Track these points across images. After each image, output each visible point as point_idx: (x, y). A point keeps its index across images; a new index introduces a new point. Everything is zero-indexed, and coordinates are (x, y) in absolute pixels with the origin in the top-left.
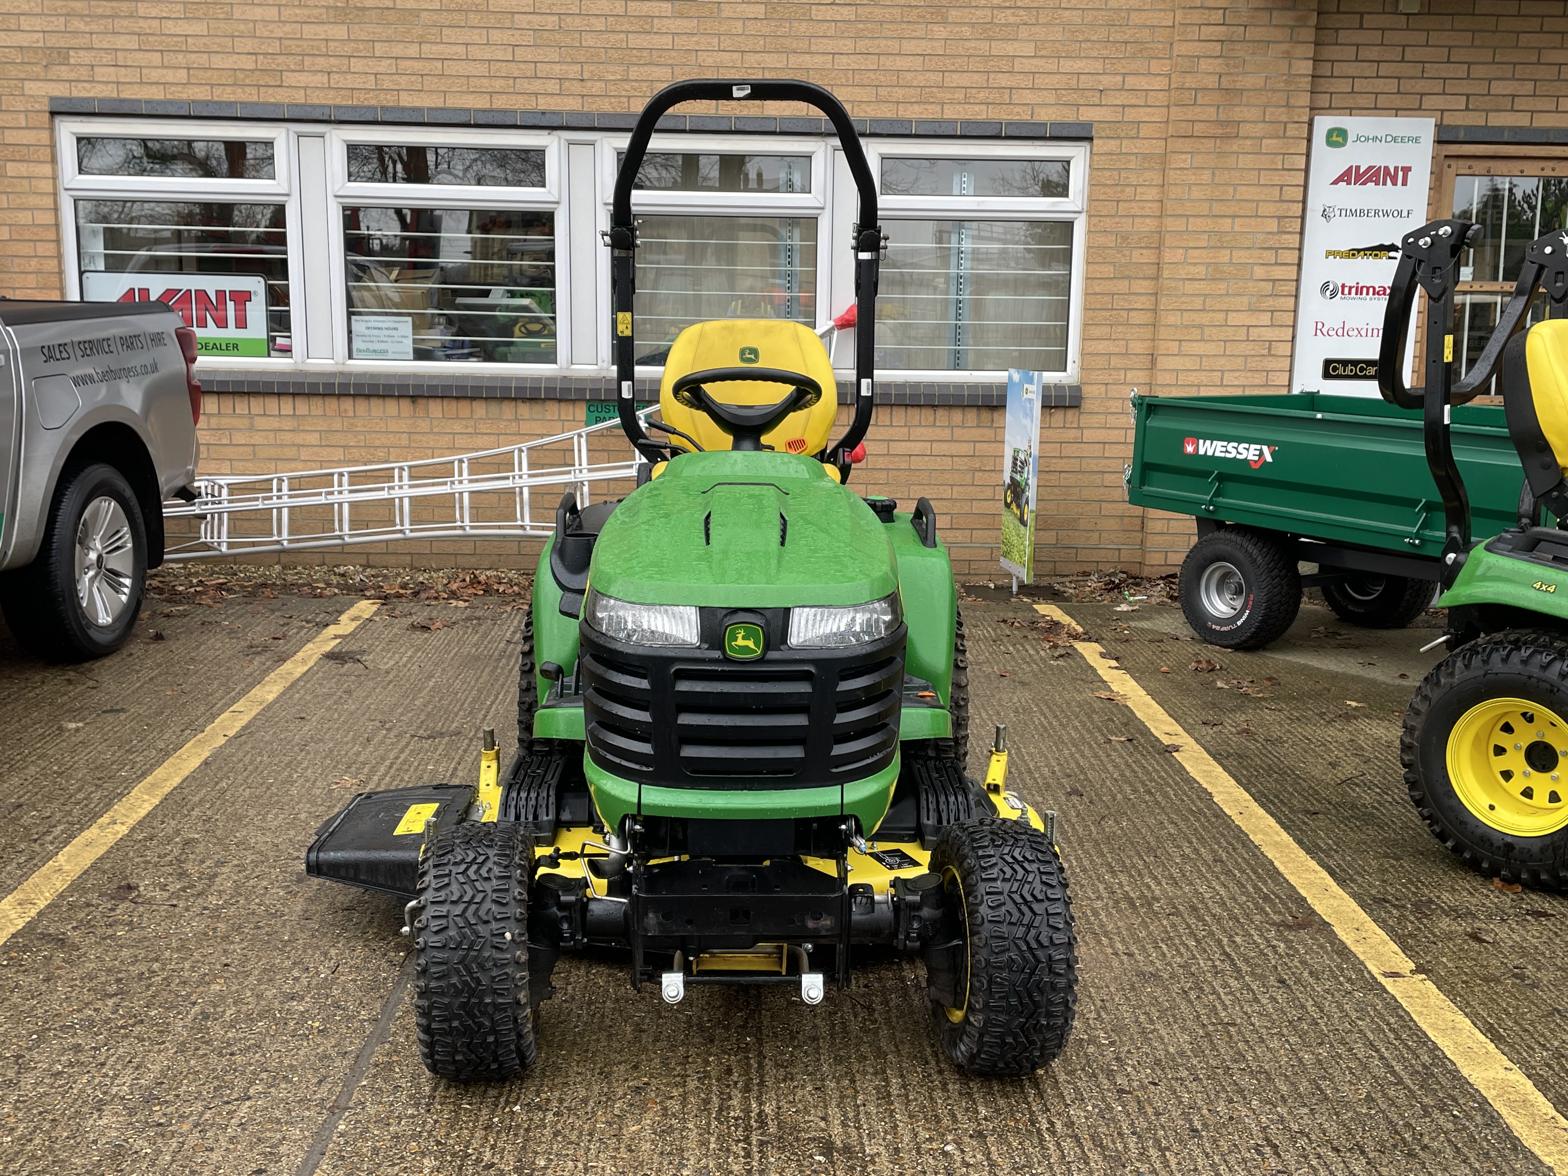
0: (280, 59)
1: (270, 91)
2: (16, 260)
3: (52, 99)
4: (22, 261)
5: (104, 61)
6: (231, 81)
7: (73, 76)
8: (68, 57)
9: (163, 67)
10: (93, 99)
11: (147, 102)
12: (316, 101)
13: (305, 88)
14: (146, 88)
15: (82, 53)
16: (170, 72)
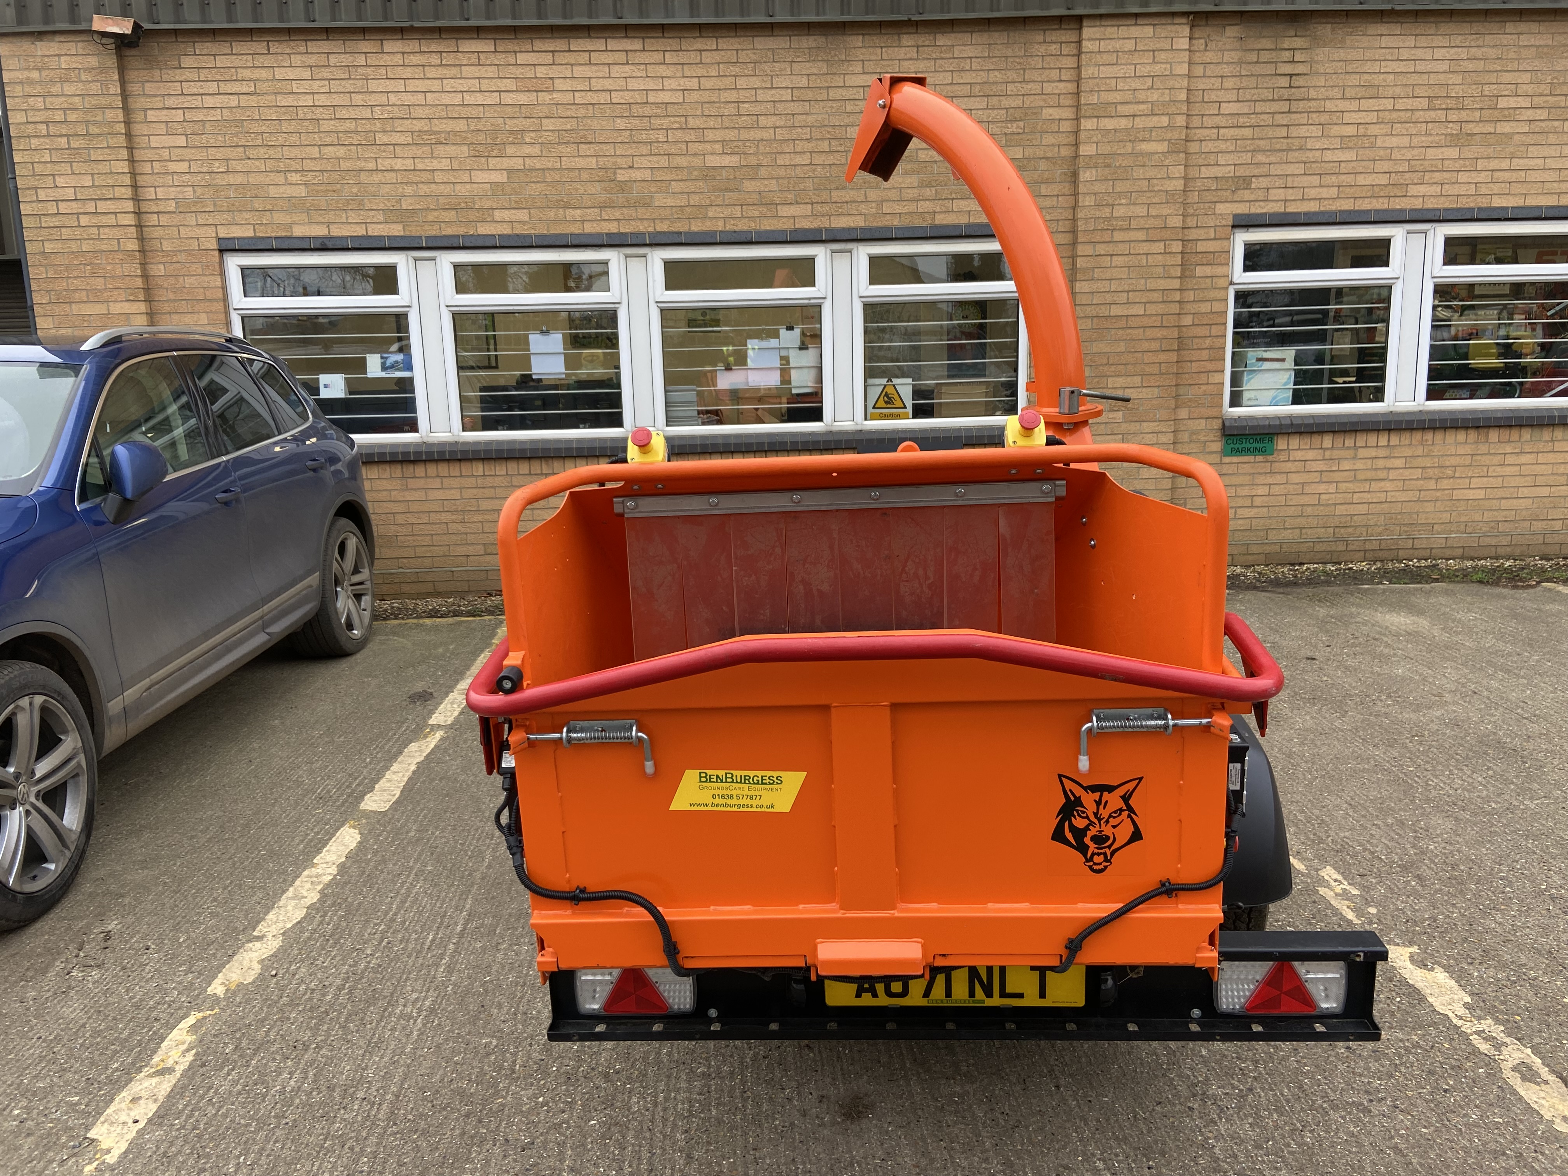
0: (1407, 176)
1: (1397, 200)
2: (1196, 340)
3: (1235, 216)
4: (1200, 340)
5: (1277, 185)
6: (1369, 194)
7: (1252, 197)
8: (1250, 183)
9: (1321, 186)
10: (1266, 214)
11: (1305, 214)
12: (1430, 206)
13: (1423, 196)
14: (1305, 203)
15: (1261, 179)
16: (1325, 190)
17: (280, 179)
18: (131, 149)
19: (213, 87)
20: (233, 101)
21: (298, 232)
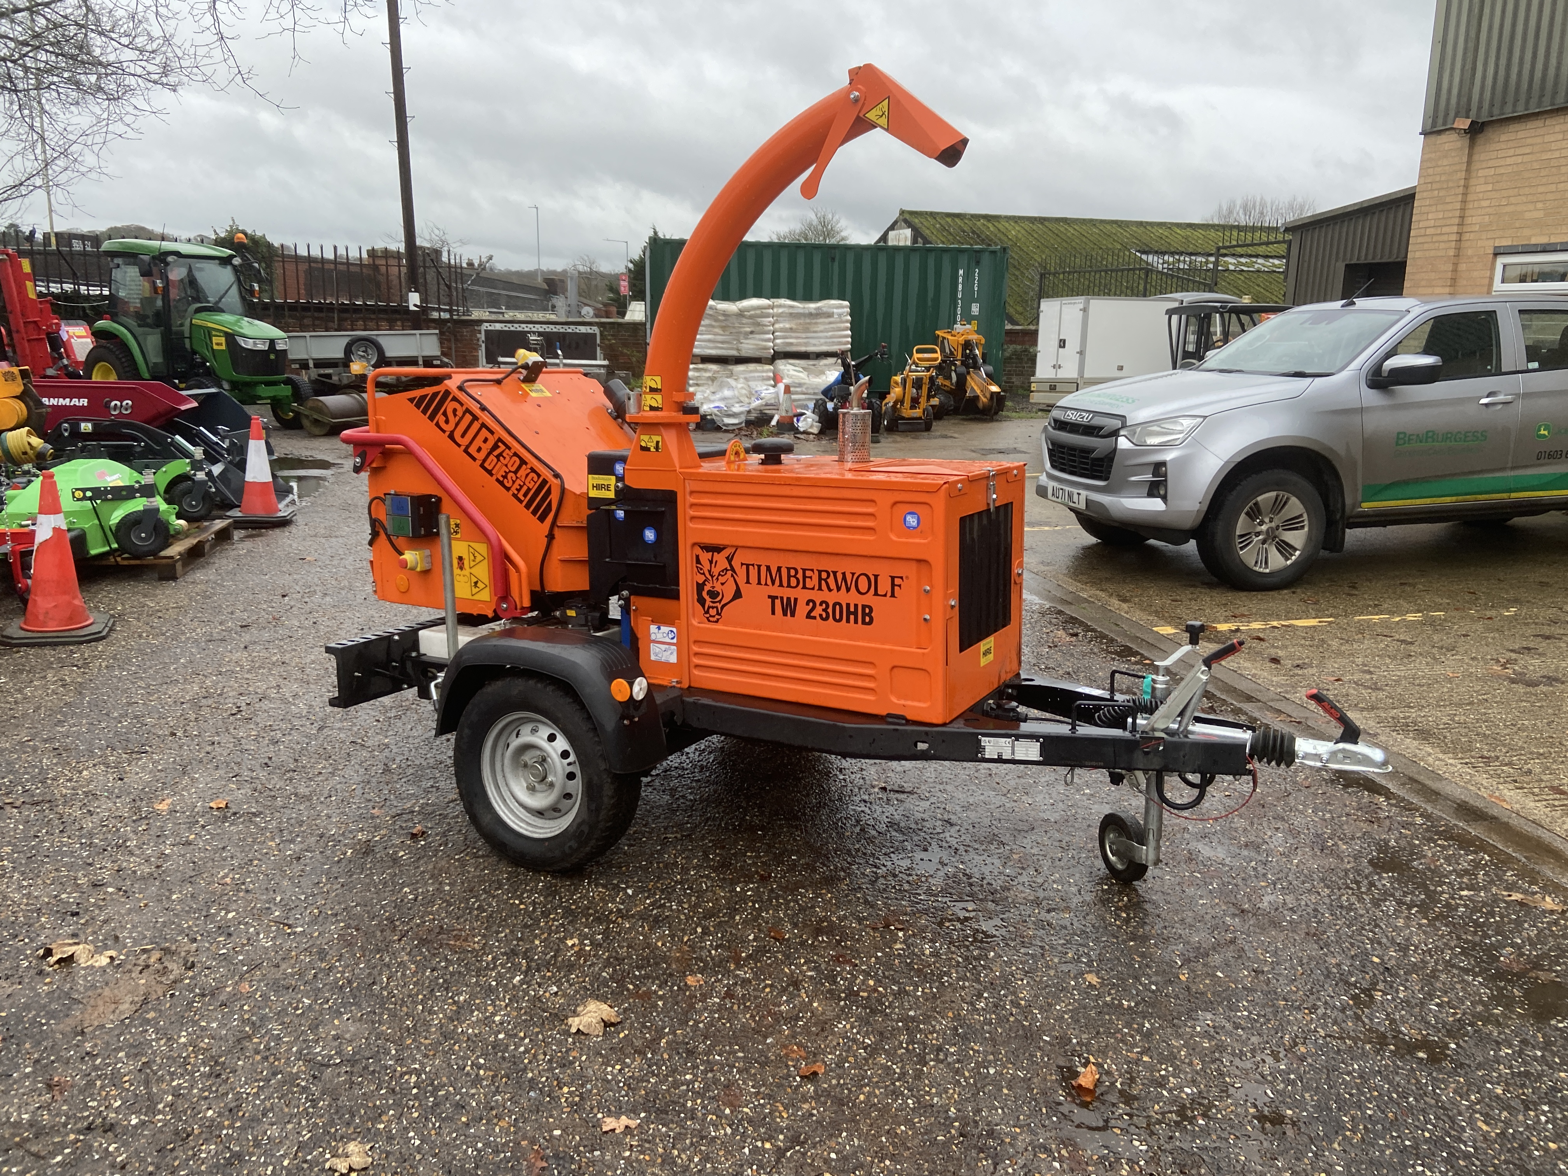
17: (1531, 207)
18: (1465, 194)
19: (1511, 152)
20: (1519, 159)
21: (1534, 241)
